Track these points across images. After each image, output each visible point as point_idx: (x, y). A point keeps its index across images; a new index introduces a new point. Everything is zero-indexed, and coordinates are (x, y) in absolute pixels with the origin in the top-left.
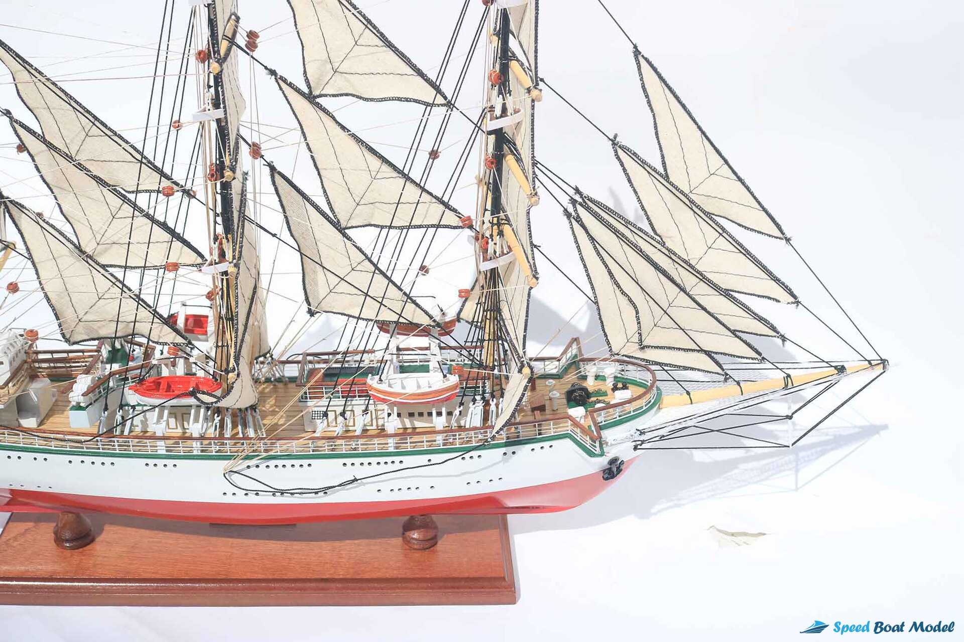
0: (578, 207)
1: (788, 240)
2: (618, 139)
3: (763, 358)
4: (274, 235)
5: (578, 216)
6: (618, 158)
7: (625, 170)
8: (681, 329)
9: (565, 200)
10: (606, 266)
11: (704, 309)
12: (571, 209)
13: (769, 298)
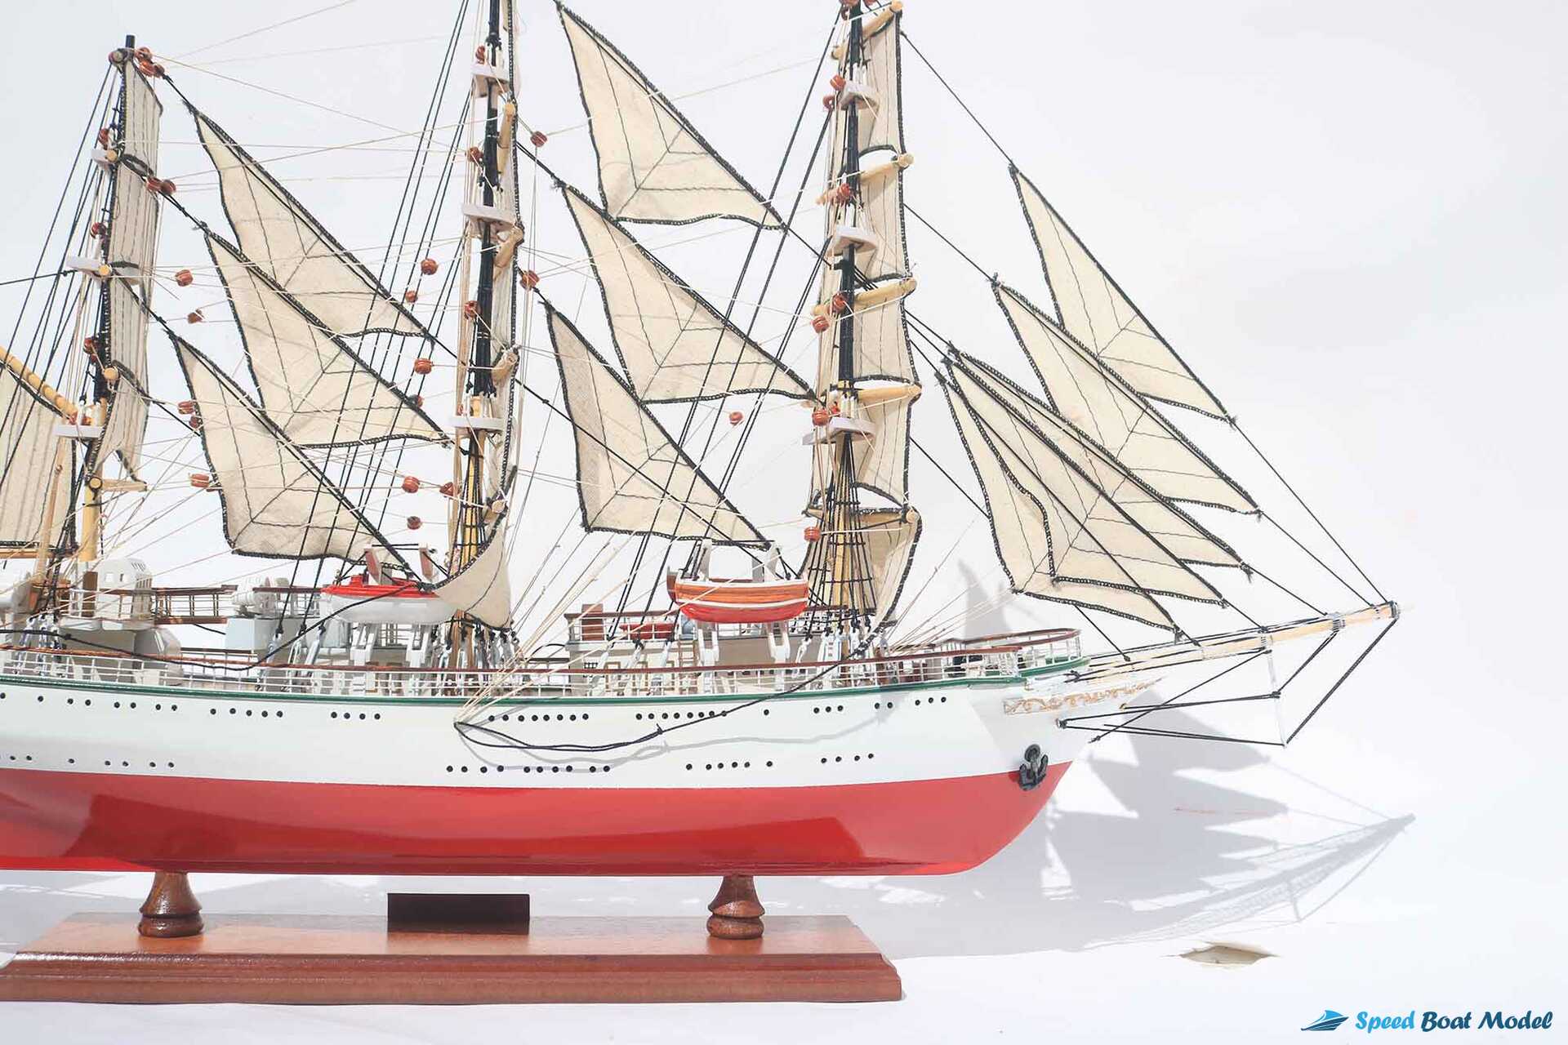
0: (955, 369)
1: (1232, 421)
2: (998, 279)
3: (1225, 601)
4: (546, 402)
5: (955, 381)
6: (1001, 305)
7: (1010, 320)
8: (1110, 555)
9: (937, 359)
10: (997, 453)
11: (1133, 522)
12: (944, 372)
13: (1220, 506)
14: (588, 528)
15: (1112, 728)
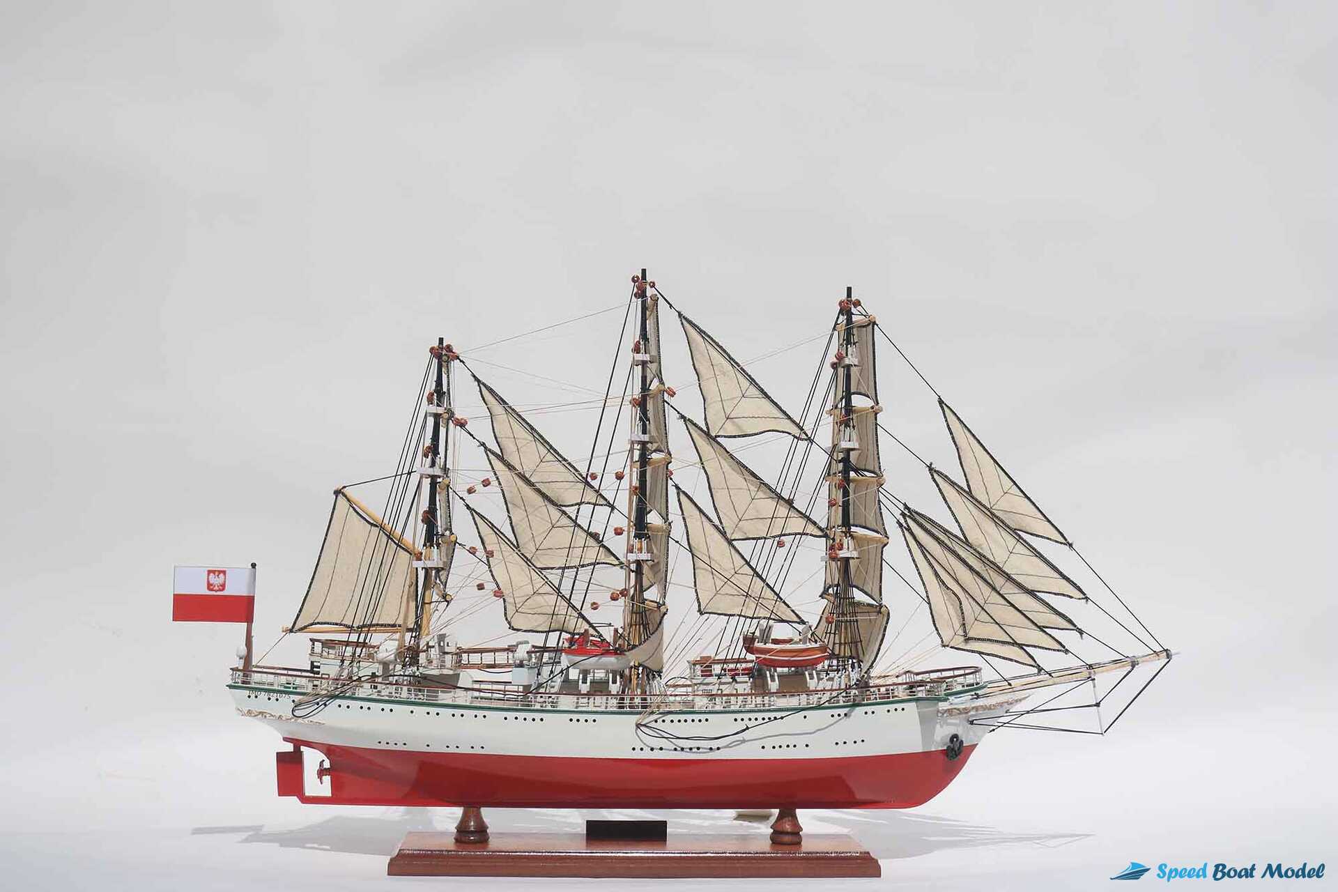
0: (907, 519)
1: (1071, 545)
2: (933, 466)
3: (1067, 650)
4: (677, 542)
5: (908, 526)
6: (935, 481)
7: (940, 490)
8: (998, 624)
9: (897, 513)
10: (933, 567)
11: (1012, 605)
12: (902, 521)
13: (1064, 595)
14: (702, 614)
15: (1000, 724)
